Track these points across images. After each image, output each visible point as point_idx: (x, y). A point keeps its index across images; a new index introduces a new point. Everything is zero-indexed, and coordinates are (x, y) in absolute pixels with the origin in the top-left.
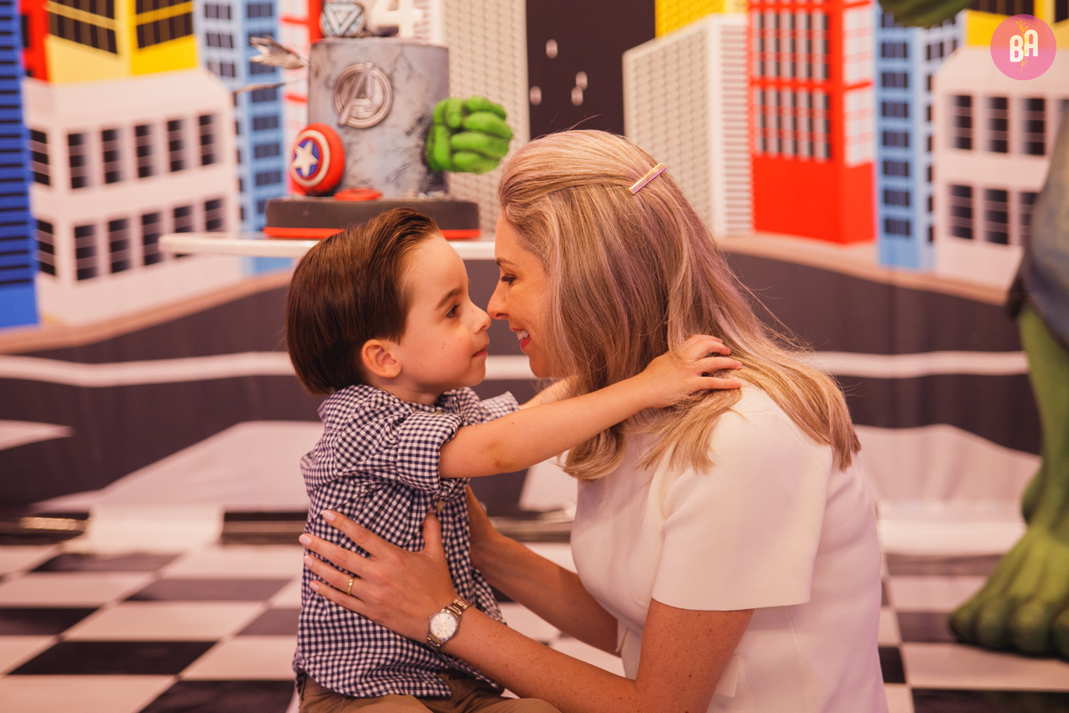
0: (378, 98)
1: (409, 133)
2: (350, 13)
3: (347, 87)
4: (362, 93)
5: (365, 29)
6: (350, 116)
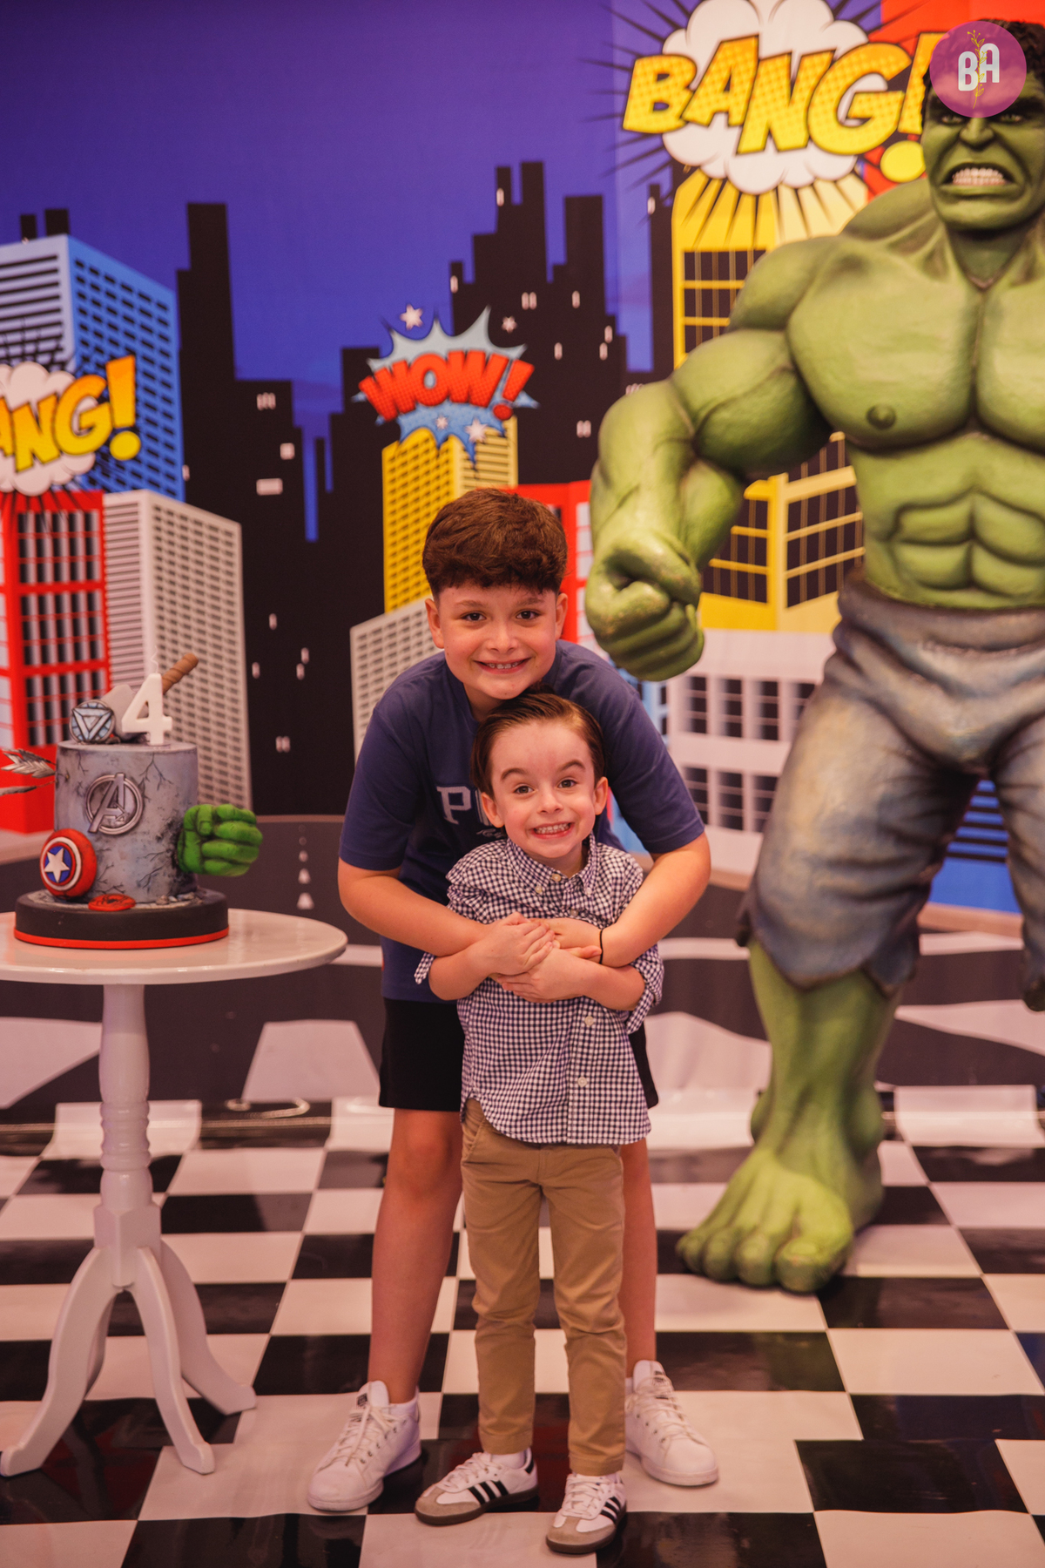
0: (130, 807)
1: (159, 839)
2: (100, 718)
3: (98, 796)
4: (114, 802)
5: (114, 733)
6: (101, 824)
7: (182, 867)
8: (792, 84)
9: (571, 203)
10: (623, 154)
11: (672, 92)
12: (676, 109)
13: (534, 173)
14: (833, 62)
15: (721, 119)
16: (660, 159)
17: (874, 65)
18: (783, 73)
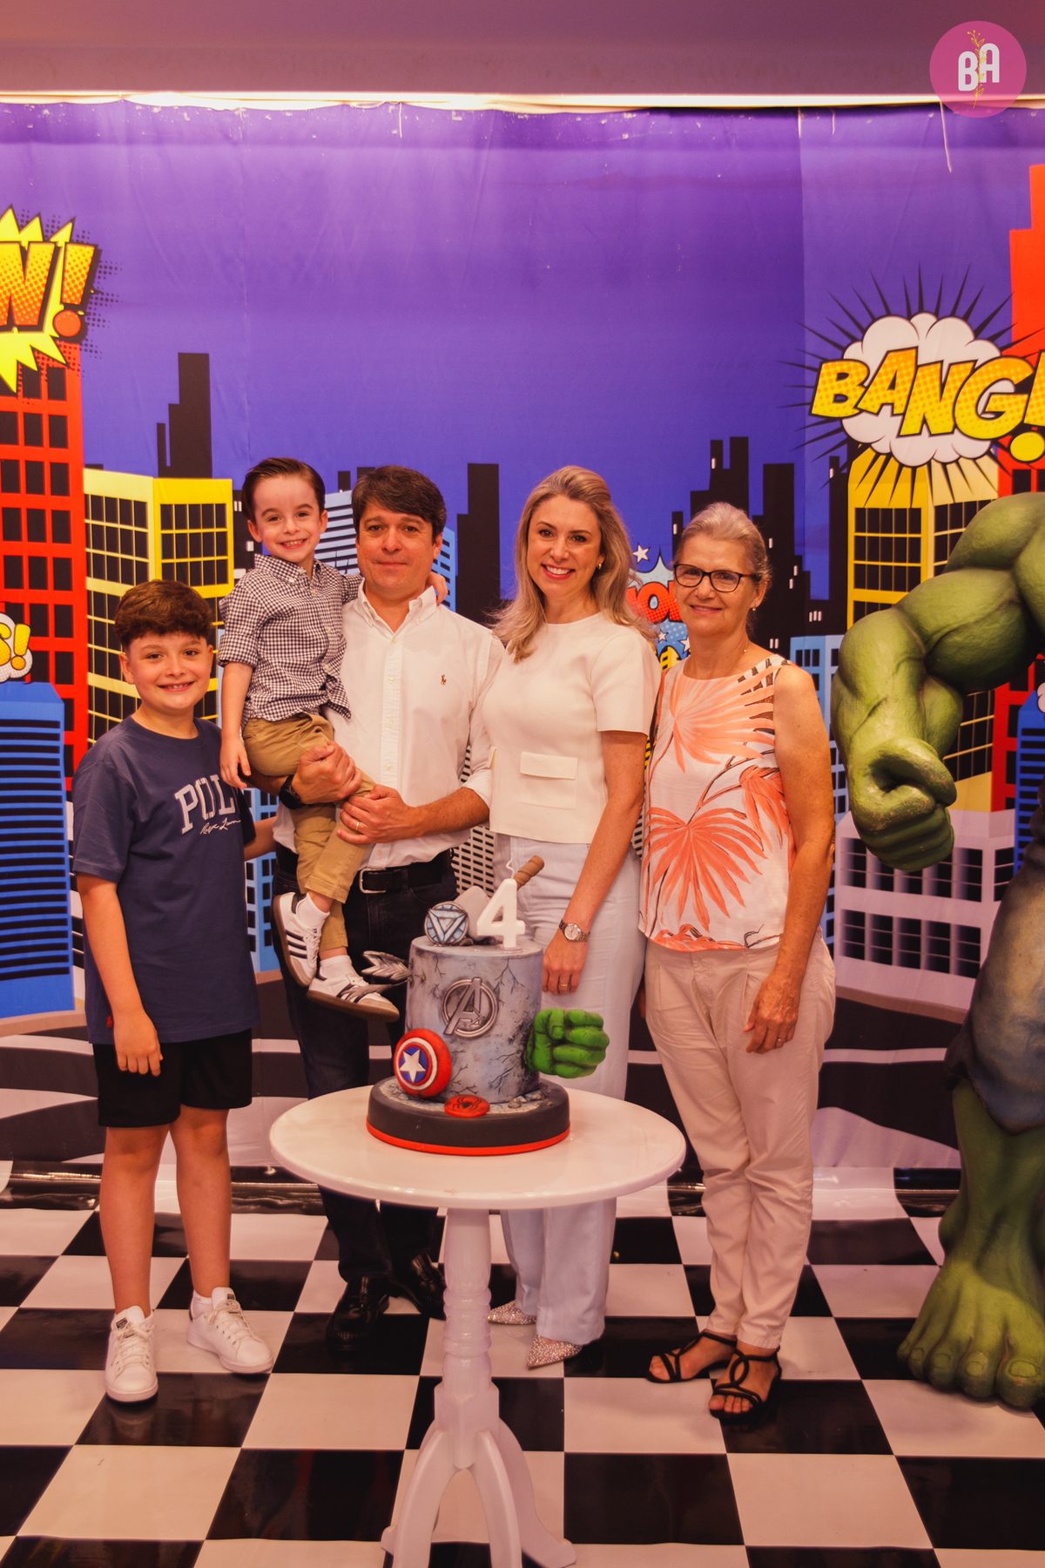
0: (485, 1010)
3: (455, 1000)
4: (470, 1006)
5: (468, 935)
6: (458, 1027)
7: (530, 1067)
8: (943, 386)
9: (768, 469)
10: (810, 434)
11: (850, 388)
12: (852, 401)
13: (740, 446)
14: (974, 370)
15: (887, 409)
16: (839, 437)
17: (1005, 374)
18: (936, 376)
